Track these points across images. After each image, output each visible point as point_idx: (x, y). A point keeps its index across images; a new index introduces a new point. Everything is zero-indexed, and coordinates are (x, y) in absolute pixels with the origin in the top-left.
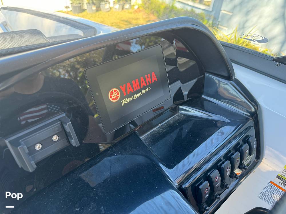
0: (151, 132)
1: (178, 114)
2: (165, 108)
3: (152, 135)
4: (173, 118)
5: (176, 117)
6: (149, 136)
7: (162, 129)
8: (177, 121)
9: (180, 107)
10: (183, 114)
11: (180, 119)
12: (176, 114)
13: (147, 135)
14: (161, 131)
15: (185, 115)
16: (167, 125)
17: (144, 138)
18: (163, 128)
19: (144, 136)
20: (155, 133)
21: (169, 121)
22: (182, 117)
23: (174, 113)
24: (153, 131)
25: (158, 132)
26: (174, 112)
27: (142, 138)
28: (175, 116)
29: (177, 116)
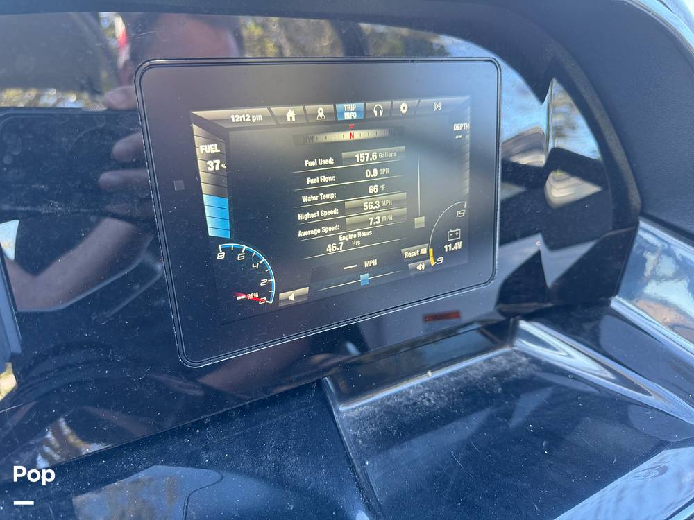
0: (389, 398)
1: (507, 349)
2: (466, 317)
3: (389, 406)
4: (485, 361)
5: (496, 360)
6: (376, 410)
7: (433, 394)
8: (501, 376)
9: (524, 325)
10: (527, 356)
11: (512, 370)
12: (501, 346)
13: (370, 404)
14: (429, 400)
15: (535, 361)
16: (458, 383)
17: (351, 414)
18: (438, 393)
19: (354, 406)
20: (401, 403)
21: (467, 367)
22: (520, 365)
23: (492, 340)
24: (396, 394)
25: (415, 404)
26: (496, 339)
27: (348, 411)
28: (496, 356)
29: (501, 358)
